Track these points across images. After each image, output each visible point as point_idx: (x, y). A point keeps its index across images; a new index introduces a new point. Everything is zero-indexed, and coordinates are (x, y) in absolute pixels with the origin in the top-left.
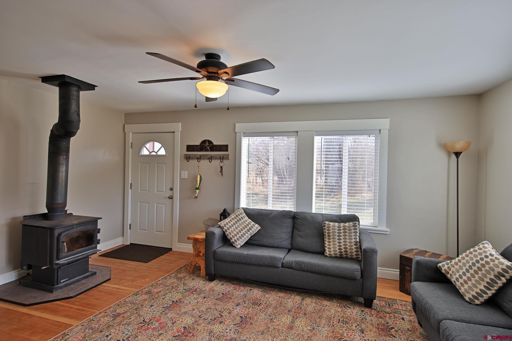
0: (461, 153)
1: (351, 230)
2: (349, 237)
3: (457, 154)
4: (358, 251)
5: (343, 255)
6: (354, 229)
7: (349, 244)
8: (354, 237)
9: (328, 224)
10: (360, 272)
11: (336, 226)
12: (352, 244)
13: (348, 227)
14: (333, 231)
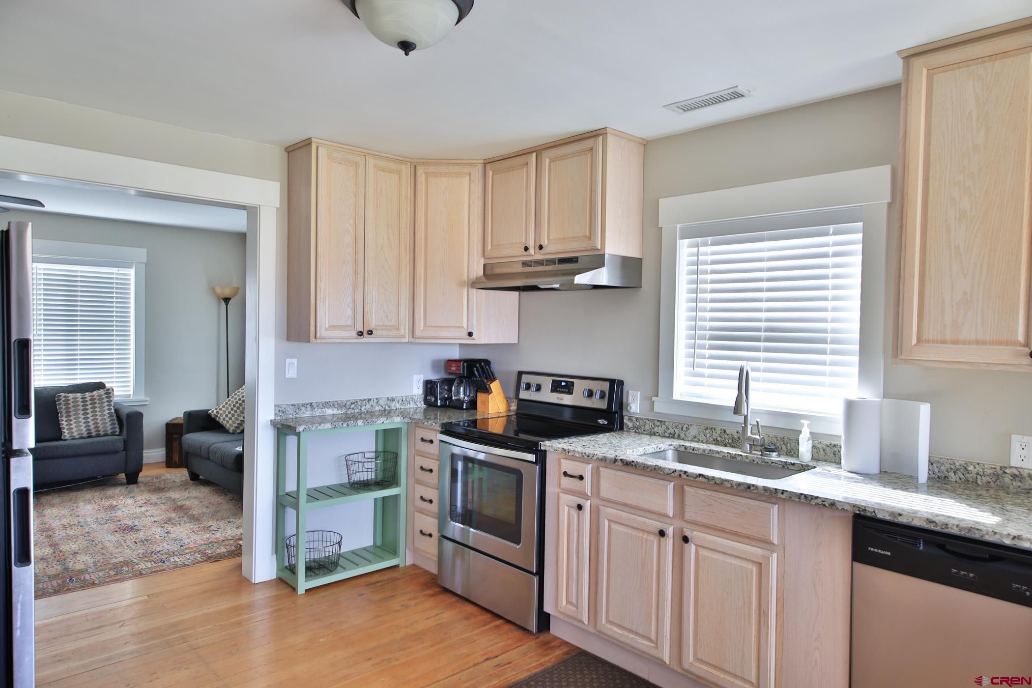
0: (230, 299)
1: (103, 399)
2: (99, 409)
3: (227, 300)
4: (114, 424)
5: (91, 433)
6: (107, 397)
7: (100, 418)
8: (108, 408)
9: (64, 397)
10: (123, 443)
11: (78, 398)
12: (105, 417)
13: (97, 396)
14: (73, 404)
